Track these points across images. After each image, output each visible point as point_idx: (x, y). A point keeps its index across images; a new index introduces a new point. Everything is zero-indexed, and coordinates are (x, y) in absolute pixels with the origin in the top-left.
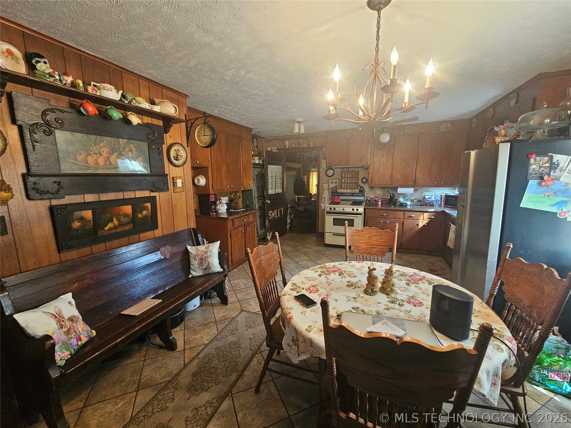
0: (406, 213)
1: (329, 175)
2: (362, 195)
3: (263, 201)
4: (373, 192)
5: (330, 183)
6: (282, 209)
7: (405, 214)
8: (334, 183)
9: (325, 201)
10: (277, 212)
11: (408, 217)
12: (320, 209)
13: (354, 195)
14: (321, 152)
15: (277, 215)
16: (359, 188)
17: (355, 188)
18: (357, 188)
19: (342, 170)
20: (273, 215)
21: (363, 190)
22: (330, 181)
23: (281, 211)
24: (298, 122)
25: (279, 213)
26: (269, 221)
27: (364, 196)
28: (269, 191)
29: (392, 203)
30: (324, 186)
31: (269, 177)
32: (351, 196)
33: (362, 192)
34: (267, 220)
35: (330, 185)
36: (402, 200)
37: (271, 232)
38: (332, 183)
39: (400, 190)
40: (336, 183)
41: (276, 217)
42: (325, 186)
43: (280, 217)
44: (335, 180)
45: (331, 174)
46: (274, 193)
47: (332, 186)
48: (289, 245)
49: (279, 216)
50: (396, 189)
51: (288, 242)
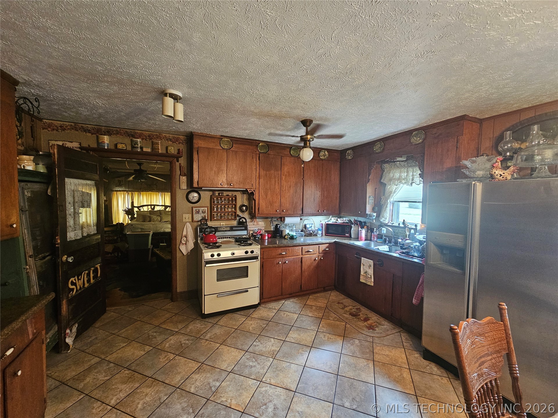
0: (304, 247)
1: (193, 201)
2: (244, 228)
3: (51, 259)
4: (255, 223)
5: (194, 212)
6: (98, 266)
7: (303, 249)
8: (201, 212)
9: (187, 241)
10: (89, 275)
11: (306, 252)
12: (178, 255)
13: (234, 229)
14: (177, 164)
15: (89, 281)
16: (238, 218)
17: (232, 219)
18: (235, 219)
19: (211, 193)
20: (79, 283)
21: (244, 221)
22: (194, 209)
23: (96, 271)
24: (172, 96)
25: (92, 275)
26: (70, 302)
27: (246, 229)
28: (68, 233)
29: (278, 236)
30: (184, 217)
31: (67, 204)
32: (229, 231)
33: (243, 225)
34: (64, 302)
35: (195, 216)
36: (287, 231)
37: (75, 323)
38: (198, 212)
39: (288, 220)
40: (204, 212)
41: (86, 285)
42: (187, 217)
43: (94, 284)
44: (202, 208)
45: (196, 199)
46: (80, 237)
47: (198, 217)
48: (129, 340)
49: (92, 281)
50: (282, 219)
51: (124, 332)
